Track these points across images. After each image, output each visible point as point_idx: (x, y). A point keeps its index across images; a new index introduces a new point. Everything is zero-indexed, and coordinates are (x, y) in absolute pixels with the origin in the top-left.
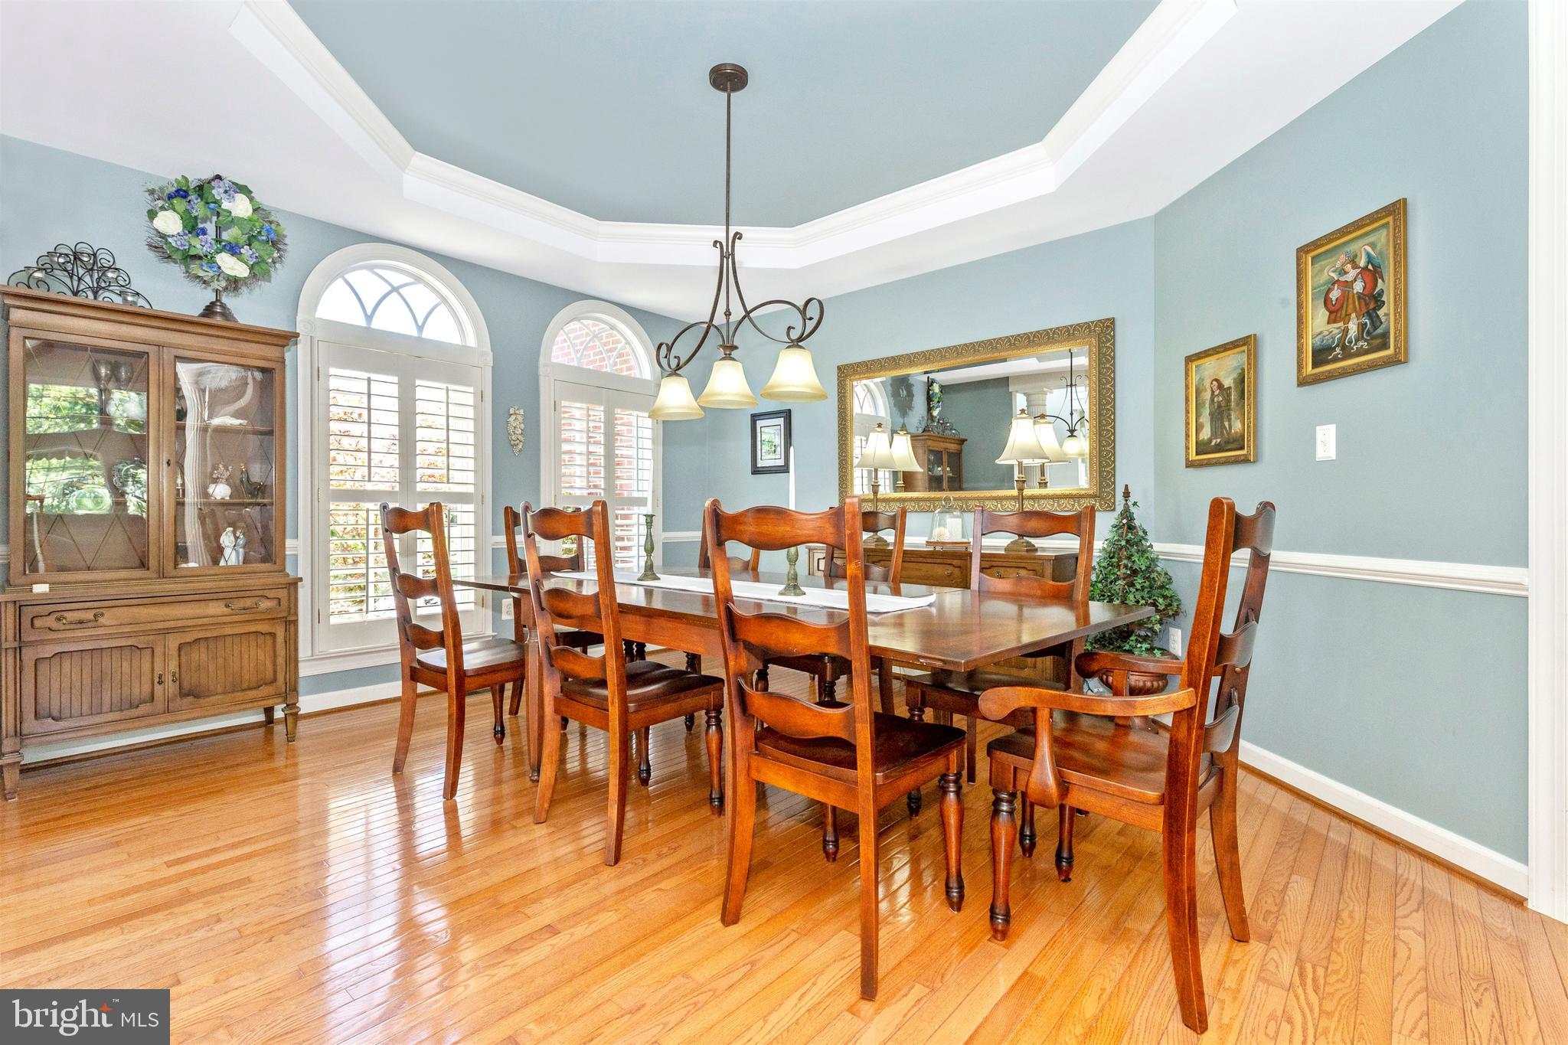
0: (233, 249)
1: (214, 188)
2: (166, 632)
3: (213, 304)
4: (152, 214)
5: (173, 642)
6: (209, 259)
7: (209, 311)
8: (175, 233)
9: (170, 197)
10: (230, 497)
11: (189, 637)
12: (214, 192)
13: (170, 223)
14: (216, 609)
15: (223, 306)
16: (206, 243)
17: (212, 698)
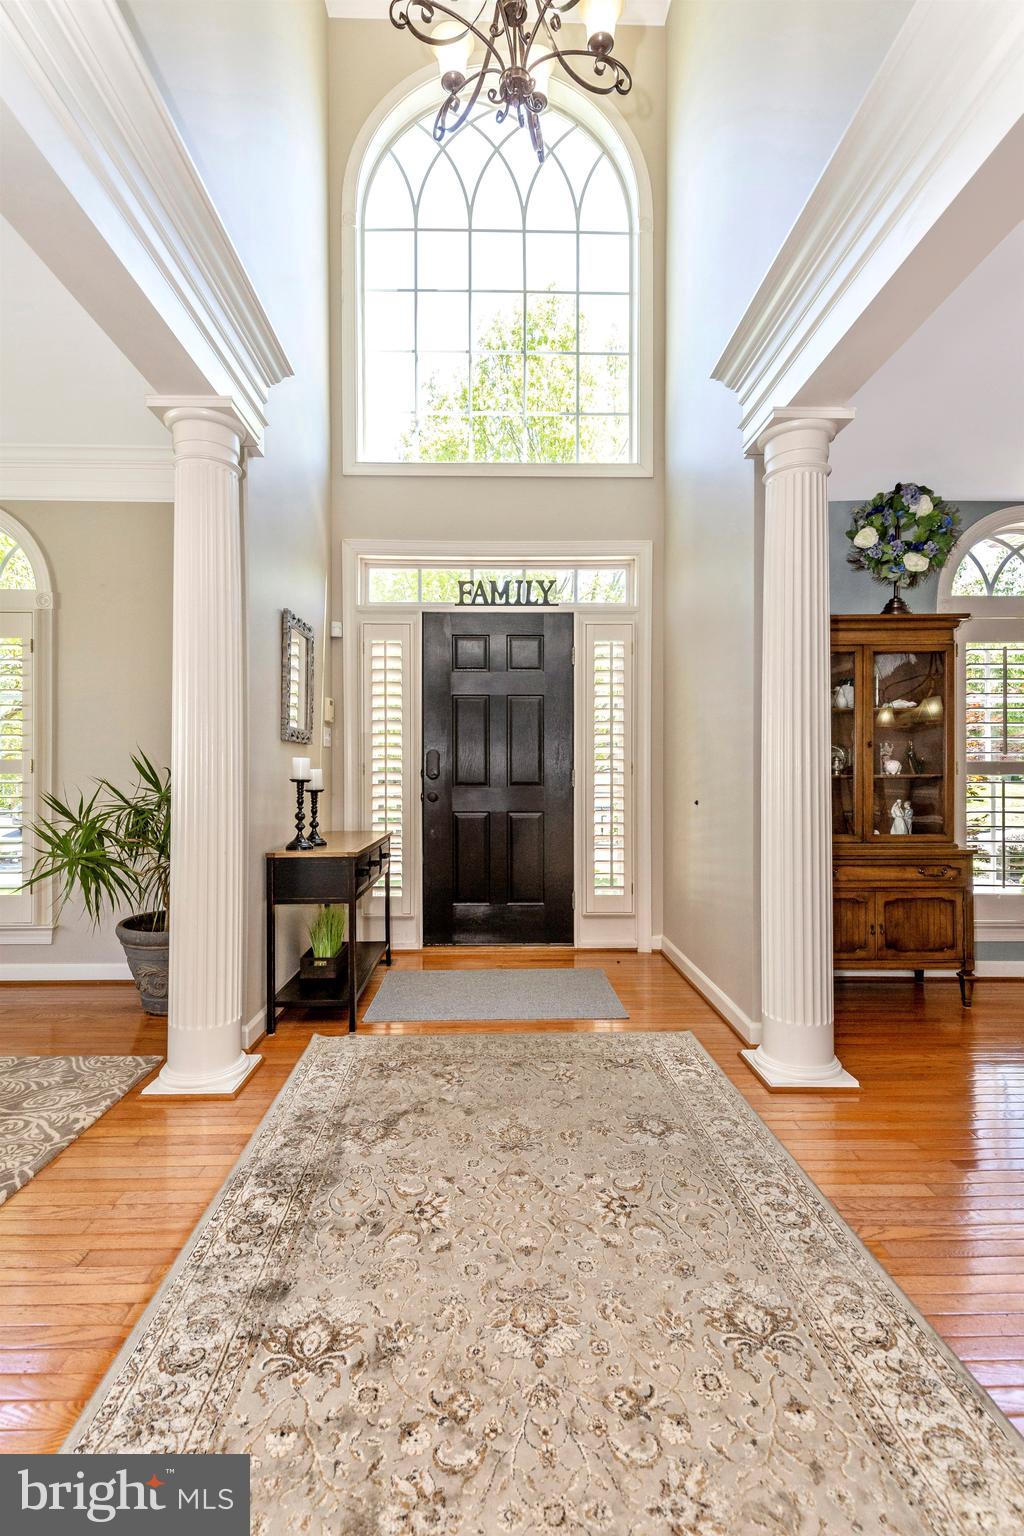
0: (916, 547)
1: (902, 497)
2: (875, 890)
3: (892, 601)
4: (852, 535)
5: (881, 898)
6: (897, 562)
7: (889, 608)
8: (872, 545)
9: (869, 515)
10: (902, 772)
11: (892, 897)
12: (903, 500)
13: (867, 538)
14: (912, 873)
15: (900, 601)
16: (897, 547)
17: (908, 953)
